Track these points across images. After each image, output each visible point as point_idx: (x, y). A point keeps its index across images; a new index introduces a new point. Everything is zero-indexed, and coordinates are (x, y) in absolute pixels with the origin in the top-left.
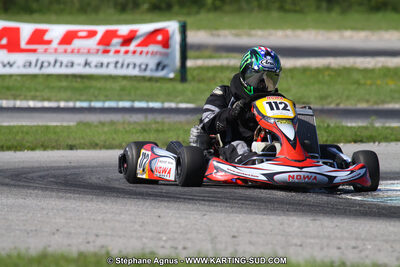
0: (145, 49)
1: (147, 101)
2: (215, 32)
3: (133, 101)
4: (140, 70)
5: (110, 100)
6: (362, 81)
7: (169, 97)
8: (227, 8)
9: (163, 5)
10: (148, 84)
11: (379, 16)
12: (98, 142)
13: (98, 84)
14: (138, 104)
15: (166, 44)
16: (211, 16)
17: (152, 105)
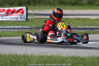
0: (17, 14)
1: (18, 26)
2: (34, 10)
3: (15, 26)
4: (16, 19)
5: (9, 26)
6: (71, 21)
7: (24, 25)
8: (36, 5)
9: (21, 4)
10: (18, 22)
11: (74, 6)
12: (7, 35)
13: (6, 22)
14: (16, 27)
15: (23, 13)
16: (33, 6)
17: (19, 27)
